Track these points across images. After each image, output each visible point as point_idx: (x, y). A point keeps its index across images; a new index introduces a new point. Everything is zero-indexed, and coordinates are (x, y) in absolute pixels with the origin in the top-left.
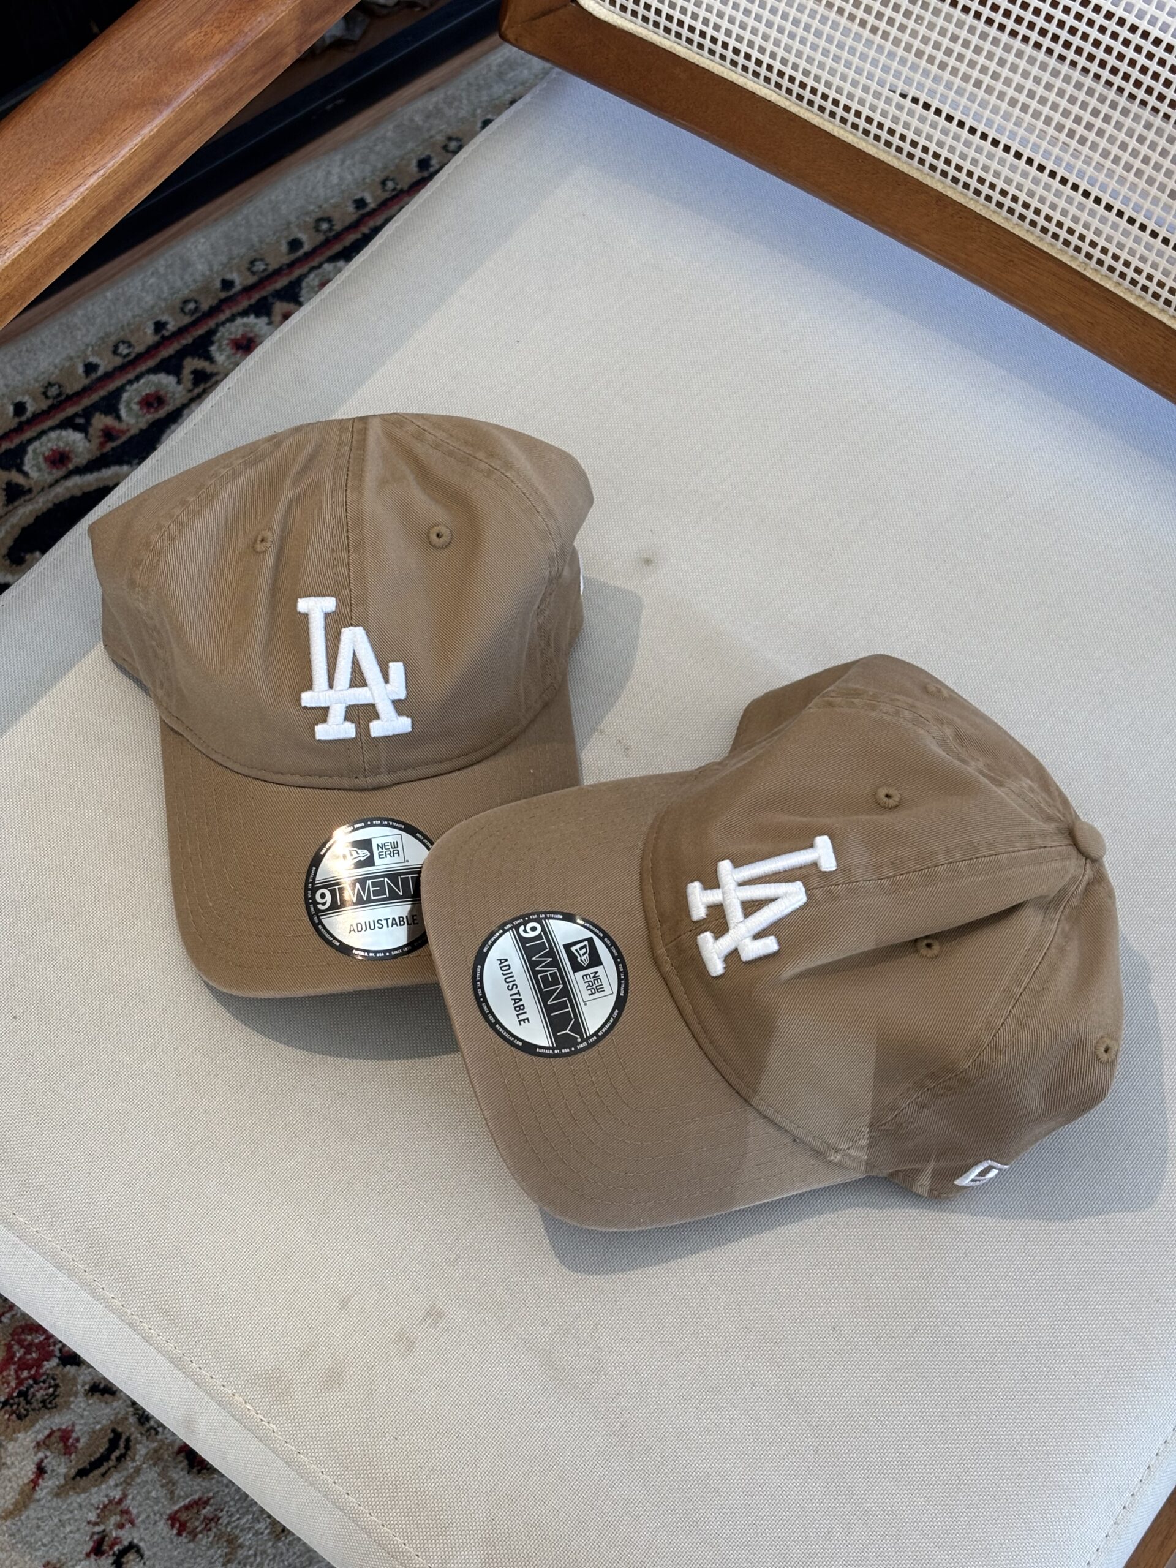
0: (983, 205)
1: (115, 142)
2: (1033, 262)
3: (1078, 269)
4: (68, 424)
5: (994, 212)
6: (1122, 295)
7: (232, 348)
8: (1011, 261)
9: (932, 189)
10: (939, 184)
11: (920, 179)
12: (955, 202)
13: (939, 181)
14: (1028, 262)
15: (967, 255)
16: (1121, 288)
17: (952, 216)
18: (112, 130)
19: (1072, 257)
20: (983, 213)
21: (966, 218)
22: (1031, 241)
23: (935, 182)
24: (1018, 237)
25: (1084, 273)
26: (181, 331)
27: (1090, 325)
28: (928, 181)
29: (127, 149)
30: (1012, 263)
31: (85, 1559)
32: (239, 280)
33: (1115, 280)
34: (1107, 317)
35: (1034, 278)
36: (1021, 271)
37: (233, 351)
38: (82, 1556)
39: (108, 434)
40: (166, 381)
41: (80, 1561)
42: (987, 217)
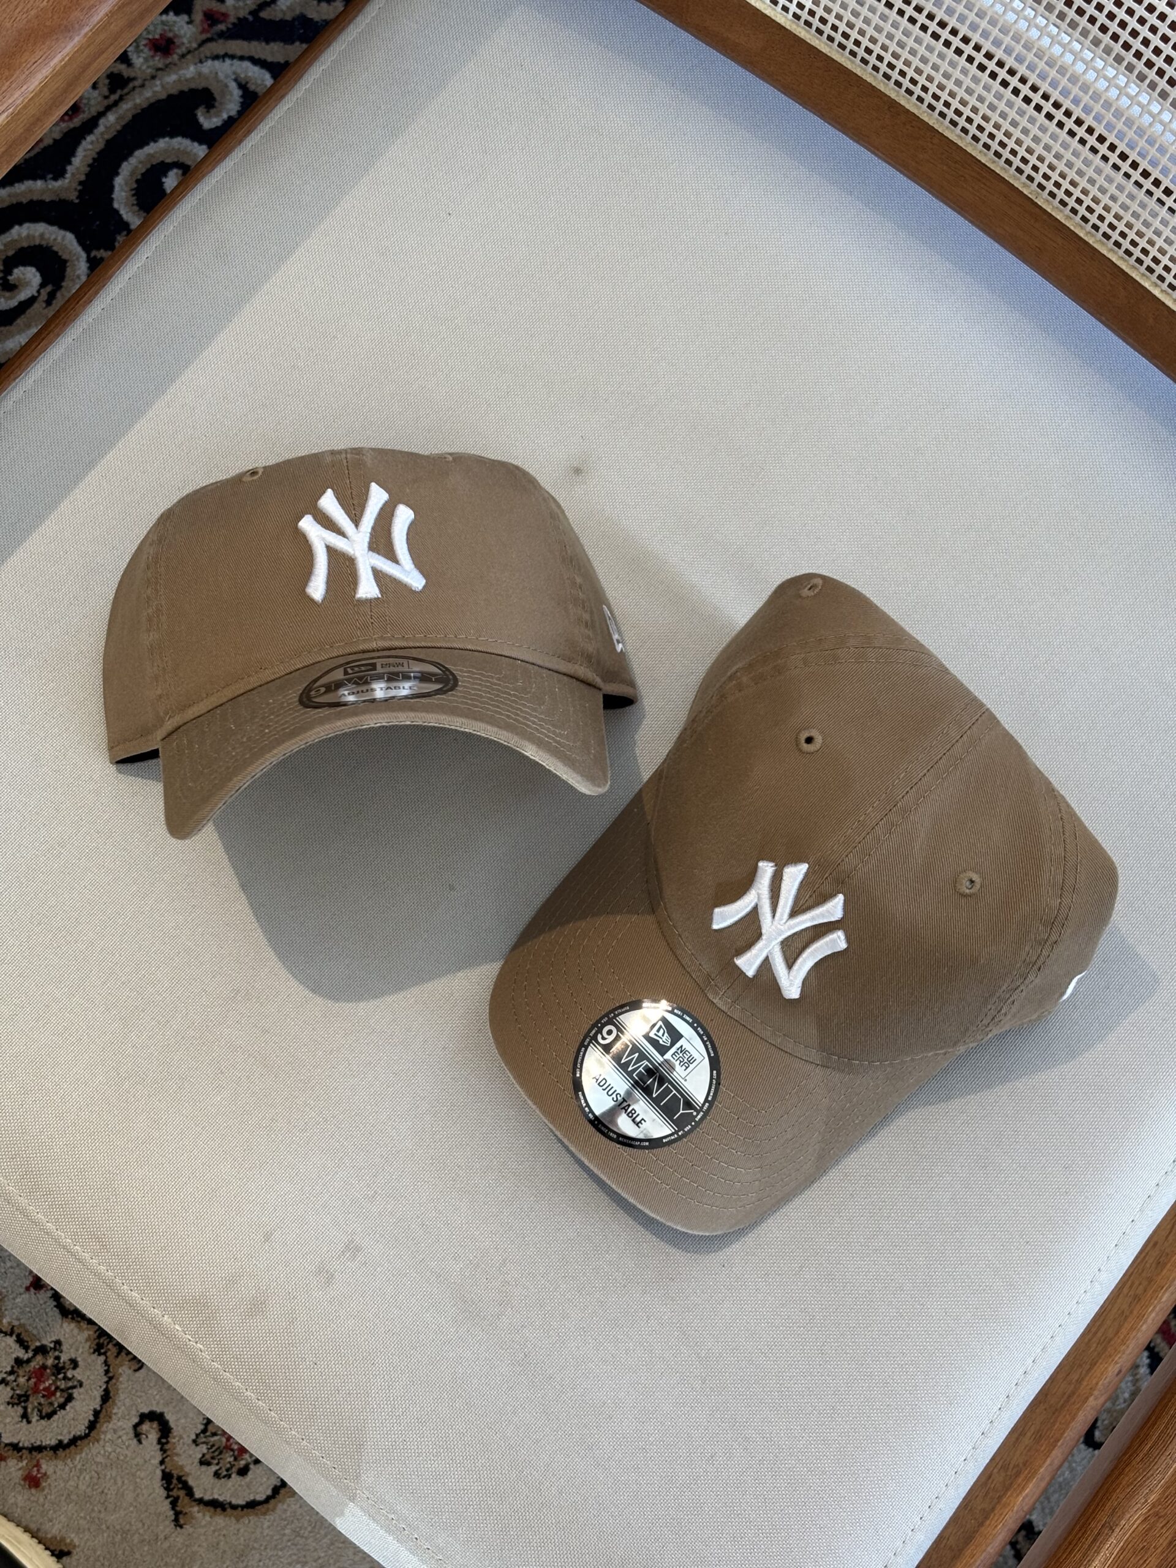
0: (937, 119)
1: (24, 76)
2: (984, 181)
3: (1030, 196)
5: (947, 128)
6: (1072, 228)
7: (150, 50)
8: (962, 176)
9: (886, 95)
10: (892, 92)
11: (874, 84)
12: (908, 111)
13: (893, 89)
14: (979, 181)
15: (916, 162)
16: (1072, 222)
17: (904, 124)
18: (21, 64)
19: (1024, 184)
20: (936, 127)
21: (919, 128)
22: (983, 161)
23: (888, 89)
24: (971, 154)
25: (1036, 201)
27: (1037, 250)
28: (882, 87)
29: (37, 83)
30: (963, 179)
31: (25, 1292)
33: (1066, 213)
34: (1055, 245)
35: (985, 196)
36: (973, 188)
37: (151, 53)
38: (22, 1290)
41: (21, 1294)
42: (940, 130)
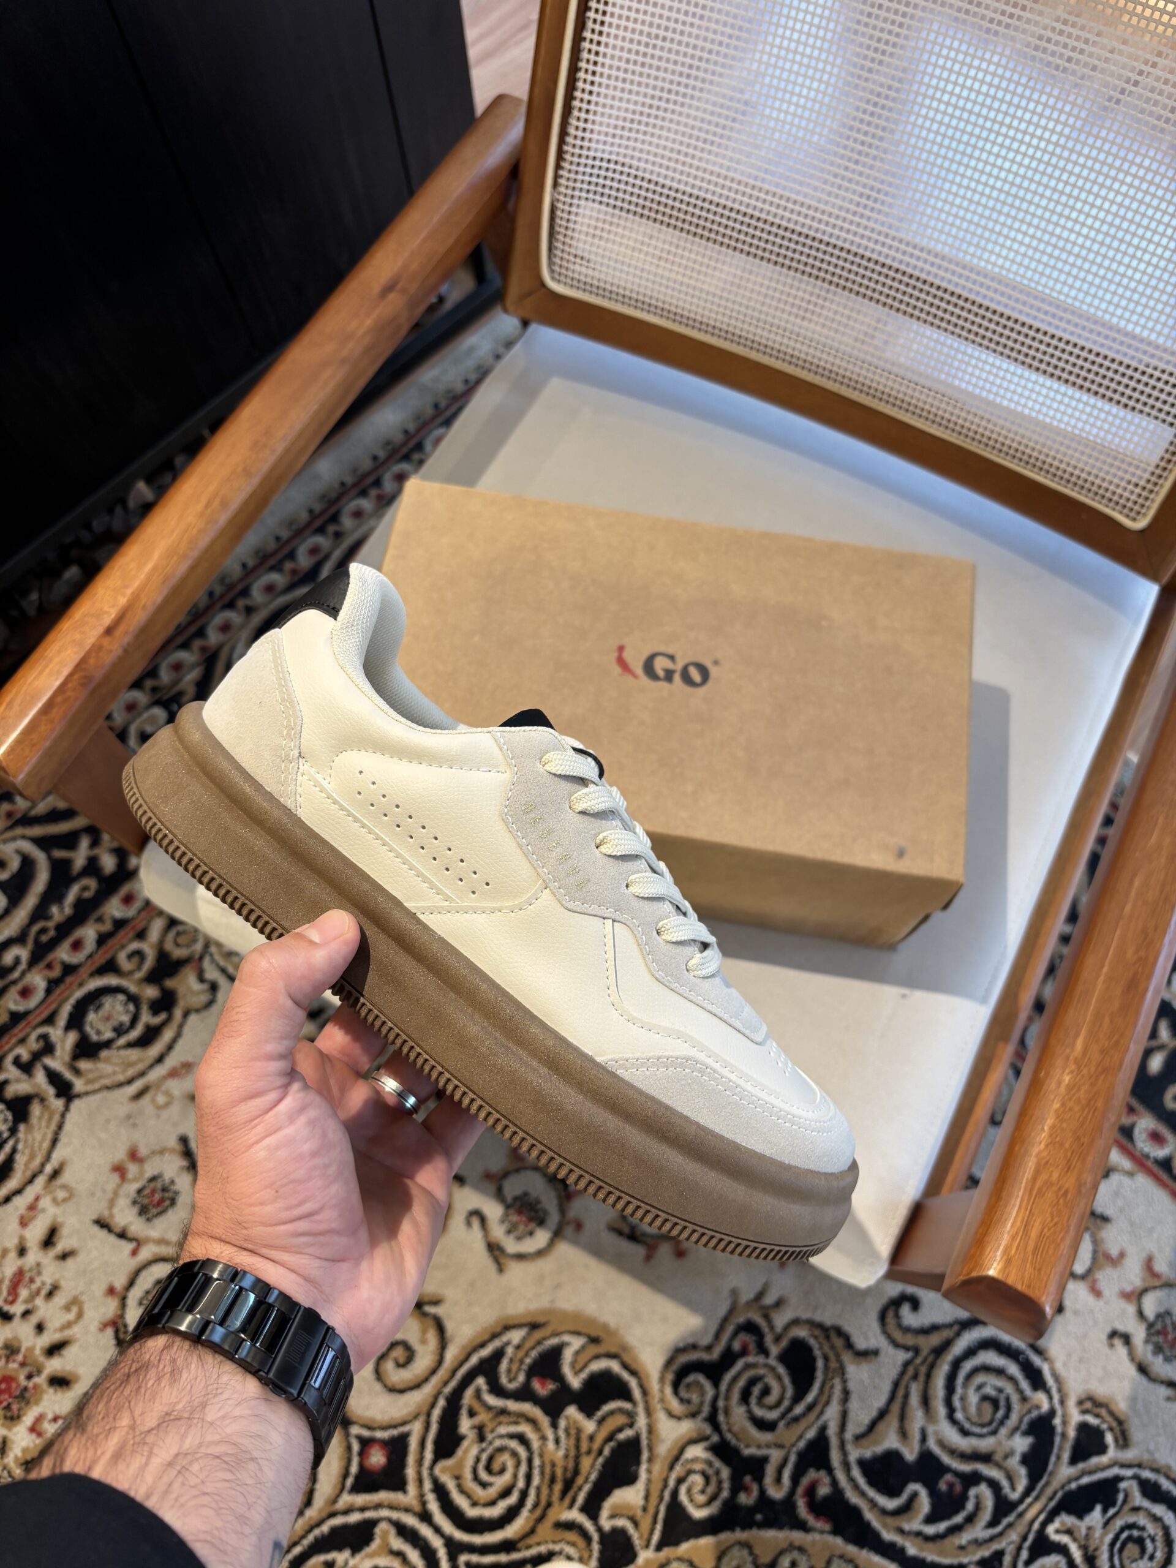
4: (273, 568)
5: (787, 367)
13: (755, 354)
26: (323, 512)
32: (349, 480)
39: (294, 572)
40: (319, 540)
